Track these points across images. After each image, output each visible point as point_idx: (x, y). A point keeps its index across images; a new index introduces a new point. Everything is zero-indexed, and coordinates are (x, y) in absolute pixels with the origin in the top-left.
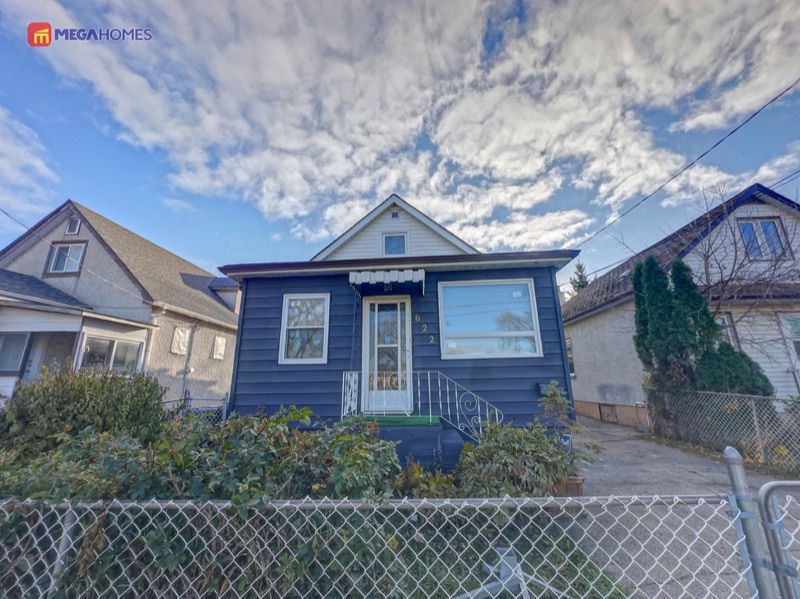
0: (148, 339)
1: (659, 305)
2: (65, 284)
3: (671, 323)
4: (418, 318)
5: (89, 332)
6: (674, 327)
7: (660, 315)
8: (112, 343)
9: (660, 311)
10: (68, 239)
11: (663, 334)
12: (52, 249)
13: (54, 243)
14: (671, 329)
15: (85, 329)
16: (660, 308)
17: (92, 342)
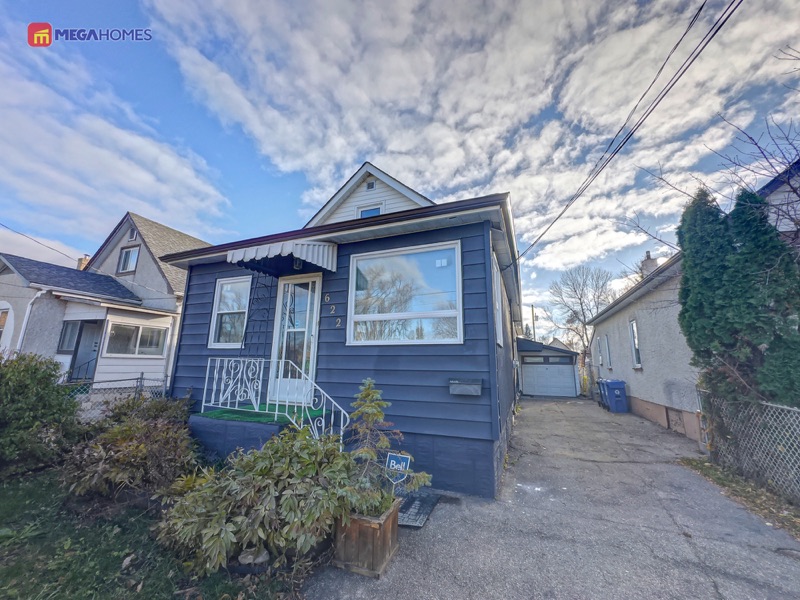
0: (174, 325)
1: (705, 265)
2: (126, 281)
3: (721, 292)
4: (327, 299)
5: (113, 320)
6: (724, 298)
7: (706, 280)
8: (138, 328)
9: (706, 275)
10: (130, 244)
11: (707, 311)
12: (121, 253)
13: (122, 249)
14: (719, 302)
15: (109, 317)
16: (707, 269)
17: (116, 327)
